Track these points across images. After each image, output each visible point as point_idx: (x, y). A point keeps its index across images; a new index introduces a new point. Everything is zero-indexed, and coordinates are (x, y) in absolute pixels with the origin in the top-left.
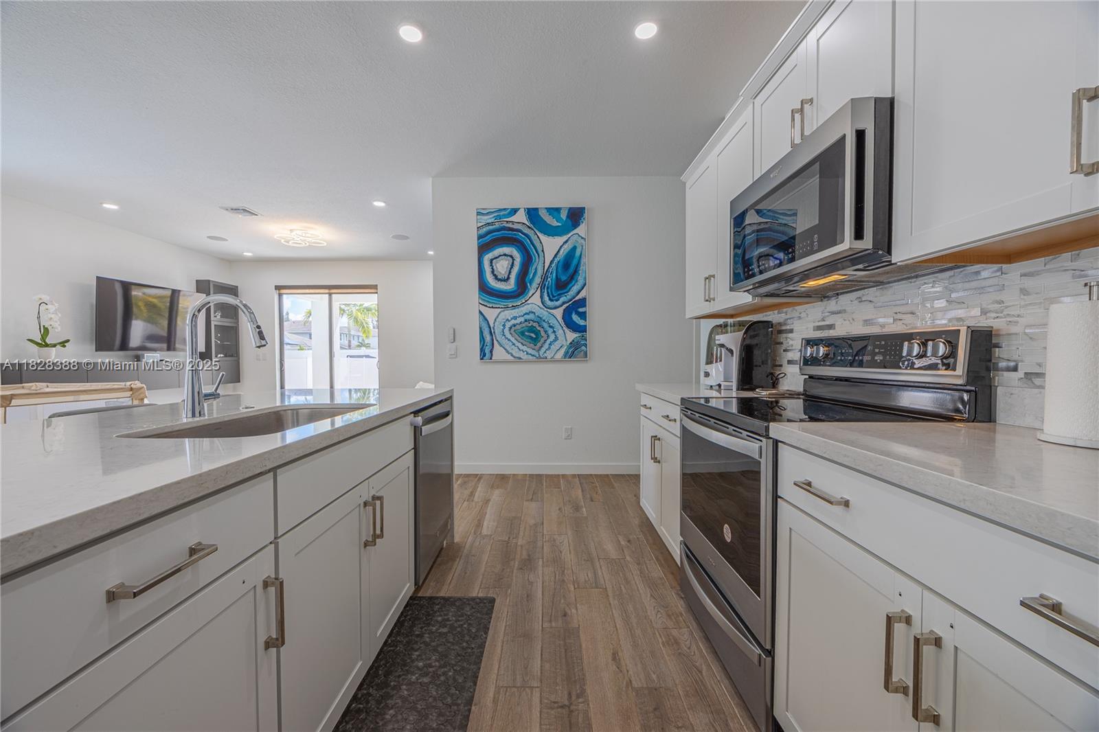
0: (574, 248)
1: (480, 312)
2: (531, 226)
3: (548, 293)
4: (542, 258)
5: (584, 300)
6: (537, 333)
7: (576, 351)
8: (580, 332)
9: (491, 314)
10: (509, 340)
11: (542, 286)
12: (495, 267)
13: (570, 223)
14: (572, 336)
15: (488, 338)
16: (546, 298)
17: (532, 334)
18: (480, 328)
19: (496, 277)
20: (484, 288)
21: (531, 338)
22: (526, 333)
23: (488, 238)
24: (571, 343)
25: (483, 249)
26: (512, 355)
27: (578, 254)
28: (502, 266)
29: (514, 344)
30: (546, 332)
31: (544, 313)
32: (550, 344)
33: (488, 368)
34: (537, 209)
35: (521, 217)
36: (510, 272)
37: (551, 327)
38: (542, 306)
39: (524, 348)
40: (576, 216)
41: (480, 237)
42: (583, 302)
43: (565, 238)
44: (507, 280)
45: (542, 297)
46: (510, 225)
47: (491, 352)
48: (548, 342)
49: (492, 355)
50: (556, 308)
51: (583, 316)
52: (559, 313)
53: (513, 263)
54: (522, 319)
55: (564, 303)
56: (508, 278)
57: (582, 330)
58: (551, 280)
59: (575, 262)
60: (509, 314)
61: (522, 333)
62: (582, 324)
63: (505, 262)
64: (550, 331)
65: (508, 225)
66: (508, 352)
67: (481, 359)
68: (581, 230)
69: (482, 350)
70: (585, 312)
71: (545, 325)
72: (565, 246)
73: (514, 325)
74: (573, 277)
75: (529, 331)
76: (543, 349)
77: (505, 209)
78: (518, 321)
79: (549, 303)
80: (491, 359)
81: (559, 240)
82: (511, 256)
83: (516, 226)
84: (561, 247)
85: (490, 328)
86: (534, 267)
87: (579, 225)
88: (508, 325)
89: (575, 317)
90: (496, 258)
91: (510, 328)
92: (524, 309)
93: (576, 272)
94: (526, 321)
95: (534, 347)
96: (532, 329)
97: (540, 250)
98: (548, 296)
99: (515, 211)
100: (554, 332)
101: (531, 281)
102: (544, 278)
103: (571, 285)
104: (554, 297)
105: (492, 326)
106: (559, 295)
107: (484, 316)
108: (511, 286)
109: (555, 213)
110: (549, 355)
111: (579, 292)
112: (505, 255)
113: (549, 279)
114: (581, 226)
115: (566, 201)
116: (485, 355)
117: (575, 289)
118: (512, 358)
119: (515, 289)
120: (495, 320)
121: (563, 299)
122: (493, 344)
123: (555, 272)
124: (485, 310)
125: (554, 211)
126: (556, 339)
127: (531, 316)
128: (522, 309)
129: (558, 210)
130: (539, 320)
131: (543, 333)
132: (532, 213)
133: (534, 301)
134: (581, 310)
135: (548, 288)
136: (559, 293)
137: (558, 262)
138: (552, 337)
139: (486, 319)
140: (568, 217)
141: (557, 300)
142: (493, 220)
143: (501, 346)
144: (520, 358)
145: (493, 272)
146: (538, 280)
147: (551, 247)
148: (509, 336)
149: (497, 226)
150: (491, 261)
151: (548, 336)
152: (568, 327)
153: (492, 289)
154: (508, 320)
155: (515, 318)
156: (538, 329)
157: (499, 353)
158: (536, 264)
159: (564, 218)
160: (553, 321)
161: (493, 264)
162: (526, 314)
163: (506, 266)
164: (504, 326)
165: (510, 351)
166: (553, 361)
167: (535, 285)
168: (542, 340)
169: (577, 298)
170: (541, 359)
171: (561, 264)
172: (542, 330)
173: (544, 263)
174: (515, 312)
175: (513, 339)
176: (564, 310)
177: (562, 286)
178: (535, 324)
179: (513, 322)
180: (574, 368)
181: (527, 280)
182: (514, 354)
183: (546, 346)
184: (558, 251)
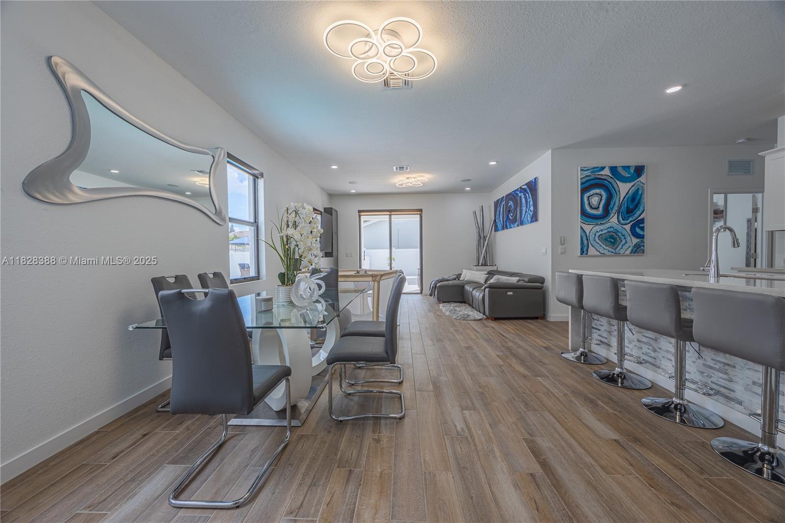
0: (638, 189)
1: (581, 227)
2: (613, 177)
3: (622, 216)
4: (618, 196)
5: (643, 219)
6: (615, 239)
7: (638, 249)
8: (641, 238)
9: (588, 228)
10: (598, 243)
11: (618, 212)
12: (590, 201)
13: (636, 175)
14: (635, 241)
15: (586, 242)
16: (620, 218)
17: (612, 240)
18: (581, 237)
19: (591, 207)
20: (584, 213)
21: (611, 242)
22: (609, 239)
23: (587, 184)
24: (635, 245)
25: (584, 190)
26: (599, 252)
27: (640, 192)
28: (595, 201)
29: (601, 246)
30: (620, 238)
31: (619, 228)
32: (622, 246)
33: (585, 260)
34: (616, 167)
35: (607, 172)
36: (599, 204)
37: (623, 235)
38: (618, 223)
39: (607, 248)
40: (639, 170)
41: (582, 184)
42: (642, 221)
43: (633, 183)
44: (597, 208)
45: (618, 218)
46: (600, 177)
47: (587, 250)
48: (621, 244)
49: (588, 252)
50: (626, 224)
51: (642, 229)
52: (628, 227)
53: (601, 199)
54: (606, 231)
55: (631, 222)
56: (598, 207)
57: (642, 237)
58: (624, 208)
59: (638, 198)
60: (598, 228)
61: (606, 239)
62: (642, 234)
63: (596, 198)
64: (623, 238)
65: (599, 177)
66: (597, 250)
67: (581, 254)
68: (642, 179)
69: (582, 249)
70: (644, 227)
71: (620, 234)
72: (633, 188)
73: (601, 235)
74: (637, 206)
75: (610, 238)
76: (618, 249)
77: (597, 167)
78: (604, 232)
79: (622, 222)
80: (587, 254)
81: (629, 185)
82: (600, 195)
83: (603, 177)
84: (630, 189)
85: (587, 236)
86: (614, 201)
87: (641, 176)
88: (598, 234)
89: (638, 230)
90: (591, 196)
91: (599, 236)
92: (608, 225)
93: (638, 203)
94: (608, 232)
95: (613, 247)
96: (612, 237)
97: (617, 191)
98: (622, 217)
99: (603, 168)
100: (625, 238)
101: (612, 209)
102: (620, 207)
103: (635, 211)
104: (625, 218)
105: (588, 235)
106: (628, 217)
107: (583, 230)
108: (599, 212)
109: (627, 169)
110: (622, 252)
111: (640, 215)
112: (597, 194)
113: (623, 208)
114: (642, 177)
115: (633, 162)
116: (583, 252)
117: (638, 213)
118: (599, 254)
119: (602, 214)
120: (590, 232)
121: (630, 219)
122: (588, 246)
123: (626, 203)
124: (584, 226)
125: (626, 168)
126: (626, 242)
127: (611, 229)
128: (606, 225)
129: (629, 167)
130: (616, 232)
131: (618, 239)
132: (613, 169)
133: (614, 220)
134: (641, 225)
135: (622, 213)
136: (628, 215)
137: (628, 198)
138: (624, 241)
139: (585, 232)
140: (634, 171)
141: (627, 220)
142: (590, 174)
143: (593, 247)
144: (604, 254)
145: (589, 204)
146: (616, 208)
147: (624, 189)
148: (598, 241)
149: (592, 177)
150: (589, 197)
151: (621, 241)
152: (633, 235)
153: (589, 214)
154: (597, 231)
155: (602, 230)
156: (616, 236)
157: (592, 251)
158: (615, 199)
159: (632, 172)
160: (624, 232)
161: (590, 199)
162: (609, 228)
163: (597, 200)
164: (595, 235)
165: (599, 250)
166: (624, 255)
167: (614, 211)
168: (618, 243)
169: (639, 219)
170: (617, 254)
171: (630, 198)
172: (618, 237)
173: (620, 198)
174: (602, 227)
175: (600, 243)
176: (631, 226)
177: (630, 212)
178: (613, 234)
179: (601, 233)
180: (637, 259)
181: (609, 208)
182: (601, 251)
183: (620, 246)
184: (628, 191)
